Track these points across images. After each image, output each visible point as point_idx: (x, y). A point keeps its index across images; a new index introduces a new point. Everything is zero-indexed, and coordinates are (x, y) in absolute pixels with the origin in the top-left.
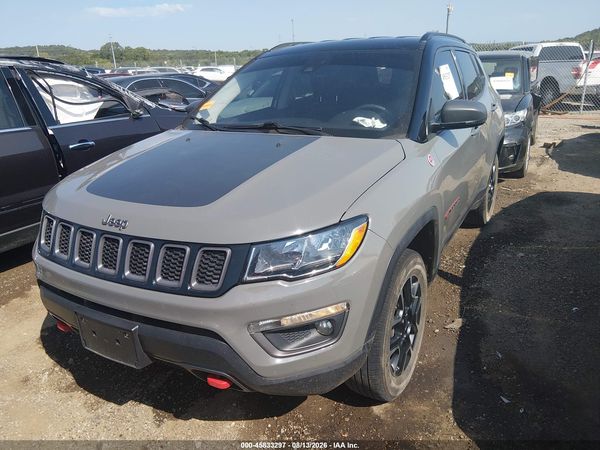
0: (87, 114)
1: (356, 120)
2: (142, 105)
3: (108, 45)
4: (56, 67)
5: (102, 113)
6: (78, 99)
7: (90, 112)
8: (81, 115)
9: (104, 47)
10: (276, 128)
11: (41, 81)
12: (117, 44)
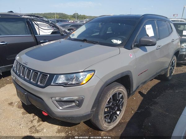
0: (49, 32)
1: (112, 40)
2: (65, 31)
3: (75, 13)
4: (41, 19)
5: (53, 33)
6: (46, 28)
7: (50, 32)
8: (47, 33)
9: (74, 14)
11: (35, 22)
12: (77, 14)
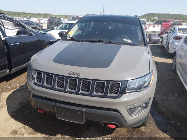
2: (32, 31)
7: (14, 32)
10: (102, 42)
